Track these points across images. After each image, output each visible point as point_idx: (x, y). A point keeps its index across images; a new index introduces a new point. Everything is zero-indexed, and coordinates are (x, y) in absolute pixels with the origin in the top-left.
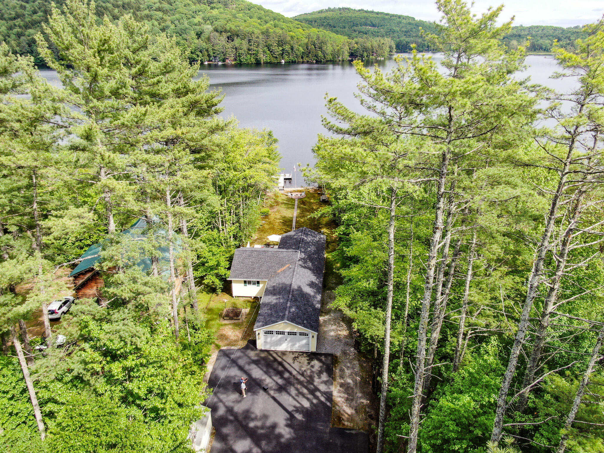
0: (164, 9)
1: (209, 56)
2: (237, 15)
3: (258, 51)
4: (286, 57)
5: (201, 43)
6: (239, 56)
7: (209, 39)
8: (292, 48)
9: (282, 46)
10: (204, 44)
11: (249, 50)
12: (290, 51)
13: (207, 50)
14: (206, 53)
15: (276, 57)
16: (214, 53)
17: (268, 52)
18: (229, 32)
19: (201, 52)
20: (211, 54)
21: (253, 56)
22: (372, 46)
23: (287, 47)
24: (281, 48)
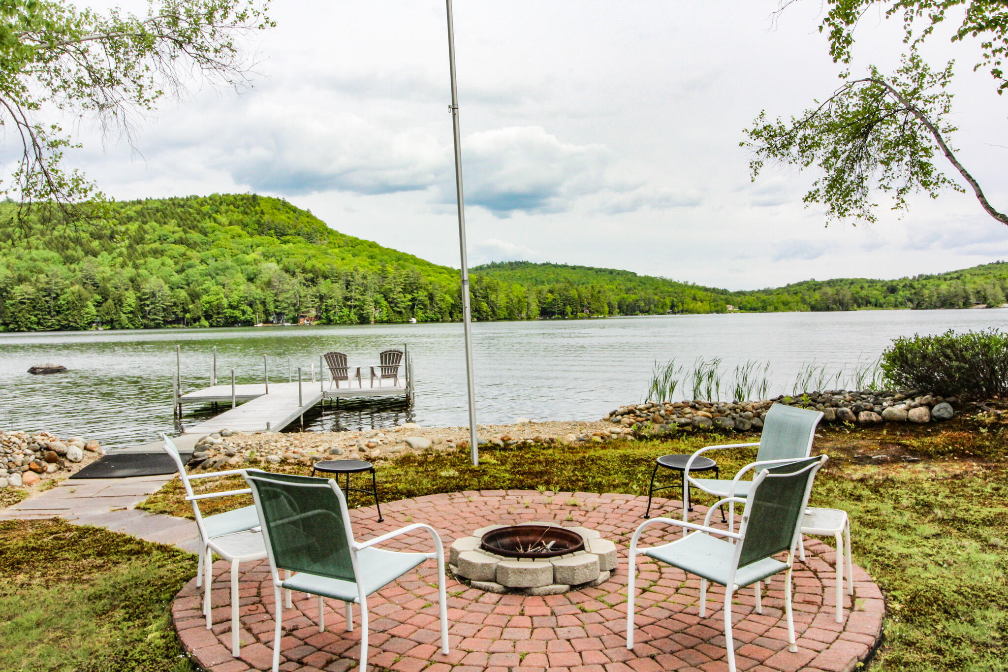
0: (191, 241)
1: (267, 313)
2: (330, 251)
3: (364, 302)
4: (420, 313)
5: (255, 291)
6: (327, 311)
7: (269, 284)
8: (431, 297)
9: (411, 292)
10: (259, 291)
11: (347, 299)
12: (427, 302)
13: (264, 303)
14: (260, 307)
15: (400, 313)
16: (276, 307)
17: (385, 303)
18: (311, 271)
19: (251, 305)
20: (271, 307)
21: (353, 310)
22: (580, 297)
23: (422, 295)
24: (409, 297)
